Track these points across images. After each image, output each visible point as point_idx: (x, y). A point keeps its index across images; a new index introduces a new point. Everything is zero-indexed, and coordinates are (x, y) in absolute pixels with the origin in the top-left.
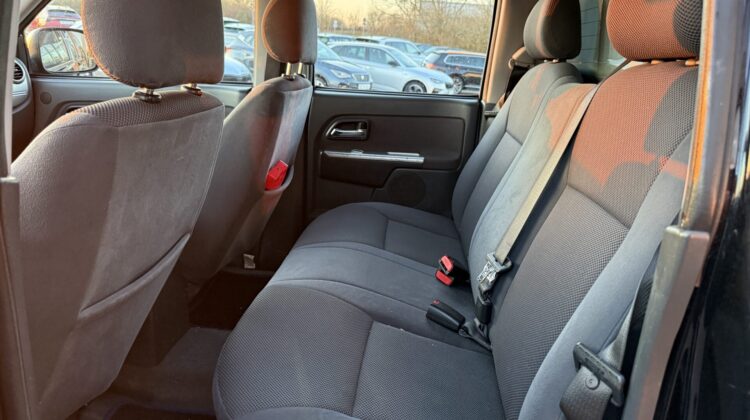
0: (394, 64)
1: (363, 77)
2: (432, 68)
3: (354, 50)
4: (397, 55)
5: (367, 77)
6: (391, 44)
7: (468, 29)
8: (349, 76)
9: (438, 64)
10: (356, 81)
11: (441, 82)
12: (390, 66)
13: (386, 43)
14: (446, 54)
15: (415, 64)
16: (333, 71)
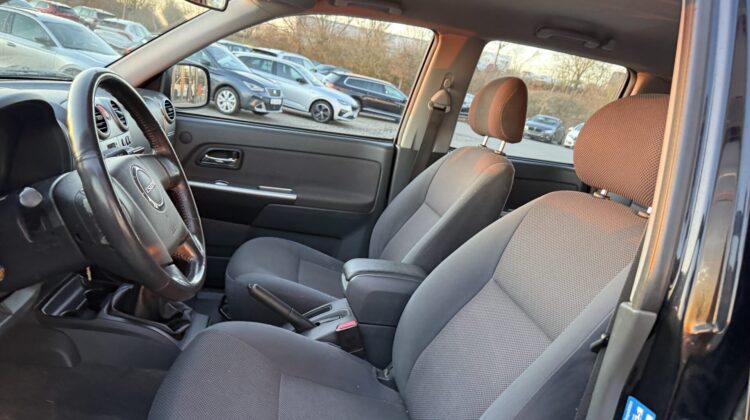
0: (302, 81)
1: (275, 92)
2: (333, 88)
3: (258, 62)
4: (304, 73)
5: (279, 93)
6: (290, 58)
7: (353, 52)
8: (262, 90)
9: (338, 84)
10: (268, 95)
11: (347, 104)
12: (298, 83)
13: (285, 58)
14: (346, 76)
15: (320, 83)
16: (245, 83)
